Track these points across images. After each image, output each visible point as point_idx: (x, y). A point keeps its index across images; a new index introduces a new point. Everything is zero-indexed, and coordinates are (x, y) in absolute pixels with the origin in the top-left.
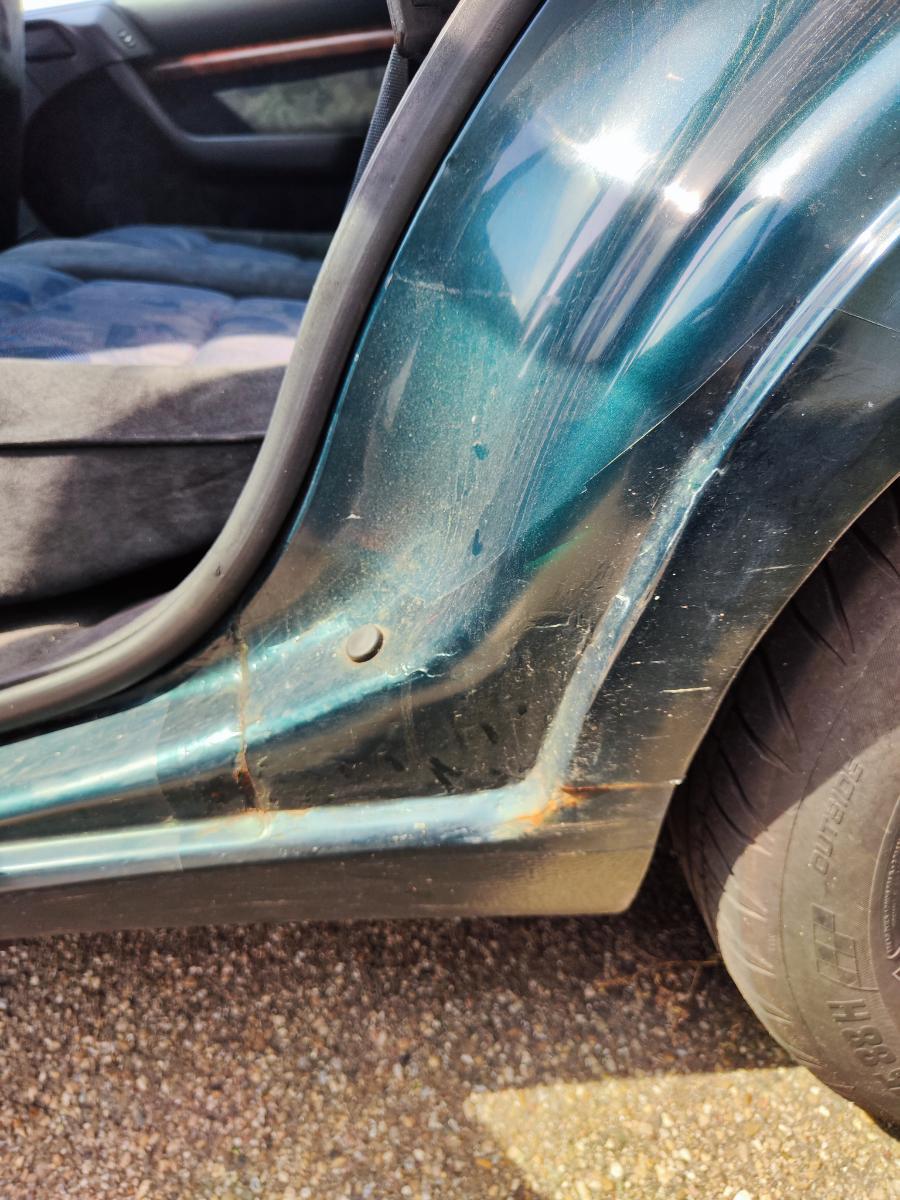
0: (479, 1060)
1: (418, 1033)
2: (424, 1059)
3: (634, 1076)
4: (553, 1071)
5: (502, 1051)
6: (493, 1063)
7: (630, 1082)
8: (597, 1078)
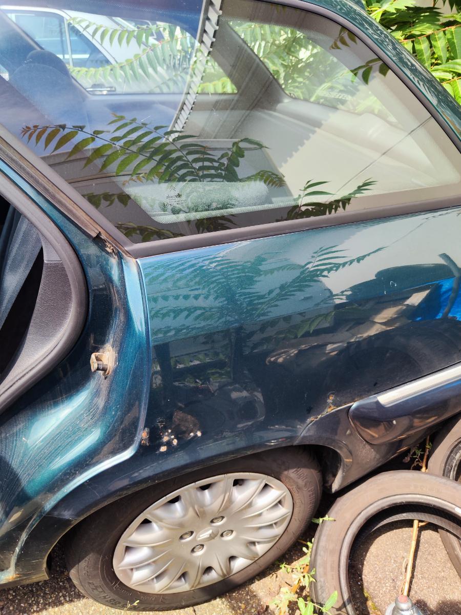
0: (26, 605)
1: (7, 598)
2: (8, 608)
3: (74, 602)
4: (49, 604)
5: (34, 600)
6: (31, 605)
7: (73, 603)
8: (62, 604)
